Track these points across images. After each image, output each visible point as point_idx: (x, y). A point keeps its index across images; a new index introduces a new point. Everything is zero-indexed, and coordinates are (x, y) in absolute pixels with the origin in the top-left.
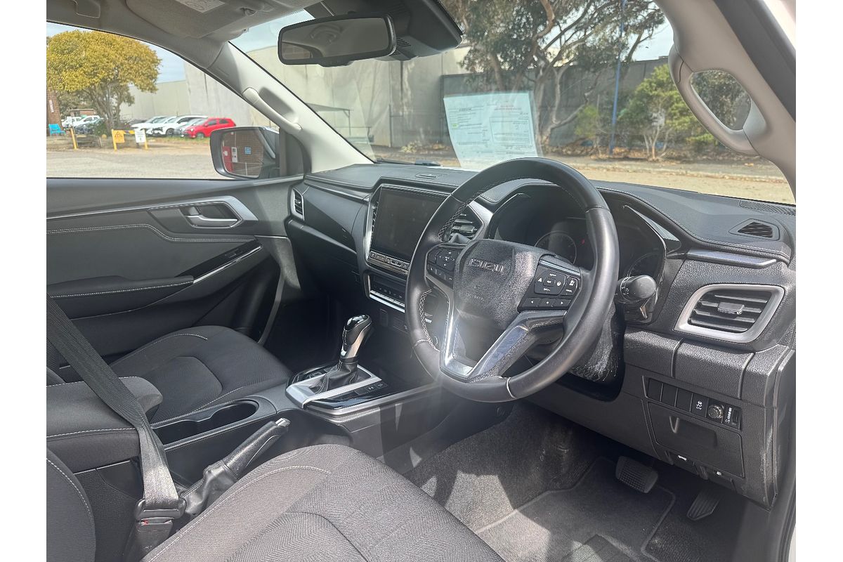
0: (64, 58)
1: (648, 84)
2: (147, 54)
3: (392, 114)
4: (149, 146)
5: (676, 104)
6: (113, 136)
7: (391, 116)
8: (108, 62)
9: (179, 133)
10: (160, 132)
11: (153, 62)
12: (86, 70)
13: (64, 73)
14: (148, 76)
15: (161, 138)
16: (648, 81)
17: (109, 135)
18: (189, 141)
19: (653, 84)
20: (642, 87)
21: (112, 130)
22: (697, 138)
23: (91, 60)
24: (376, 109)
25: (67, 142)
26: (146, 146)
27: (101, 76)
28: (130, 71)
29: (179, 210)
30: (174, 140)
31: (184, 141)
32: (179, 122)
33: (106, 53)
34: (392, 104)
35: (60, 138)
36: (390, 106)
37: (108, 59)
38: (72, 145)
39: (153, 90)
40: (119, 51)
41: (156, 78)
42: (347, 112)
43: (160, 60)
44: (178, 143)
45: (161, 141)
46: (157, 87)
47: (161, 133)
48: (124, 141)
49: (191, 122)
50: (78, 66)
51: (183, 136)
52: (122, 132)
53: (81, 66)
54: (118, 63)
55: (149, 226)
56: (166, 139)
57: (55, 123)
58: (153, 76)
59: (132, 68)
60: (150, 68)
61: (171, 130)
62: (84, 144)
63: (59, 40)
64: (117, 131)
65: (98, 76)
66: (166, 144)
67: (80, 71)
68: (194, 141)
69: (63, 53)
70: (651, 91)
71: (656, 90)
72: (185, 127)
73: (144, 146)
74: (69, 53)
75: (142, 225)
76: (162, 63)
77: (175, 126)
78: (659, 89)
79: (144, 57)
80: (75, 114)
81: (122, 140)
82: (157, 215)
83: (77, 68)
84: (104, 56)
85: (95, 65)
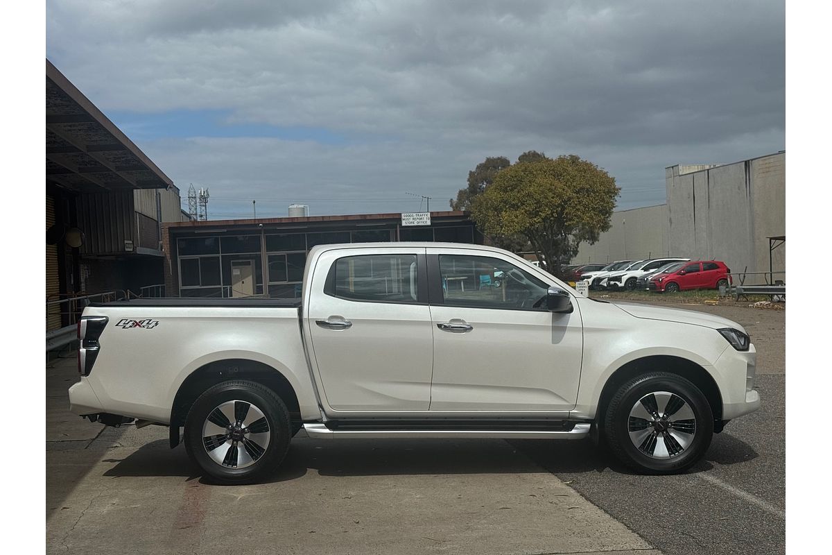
0: (505, 196)
2: (603, 184)
8: (553, 198)
9: (643, 283)
10: (617, 282)
11: (609, 192)
12: (528, 208)
13: (503, 213)
14: (600, 211)
15: (618, 293)
23: (535, 197)
27: (543, 215)
28: (578, 207)
30: (634, 296)
31: (648, 296)
32: (645, 269)
33: (553, 187)
37: (554, 193)
40: (569, 184)
41: (610, 213)
43: (618, 190)
46: (611, 223)
47: (620, 285)
49: (663, 269)
50: (519, 204)
51: (647, 289)
53: (523, 204)
54: (565, 198)
56: (624, 294)
58: (606, 211)
59: (581, 202)
60: (603, 200)
61: (633, 279)
65: (540, 216)
67: (521, 210)
68: (661, 297)
72: (654, 274)
74: (512, 190)
76: (621, 193)
77: (639, 274)
79: (598, 187)
83: (518, 207)
84: (550, 190)
85: (538, 202)
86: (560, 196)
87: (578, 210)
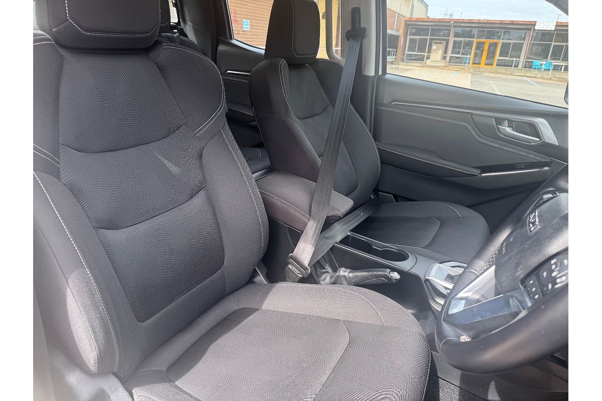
29: (494, 119)
55: (467, 125)
75: (464, 124)
82: (476, 119)
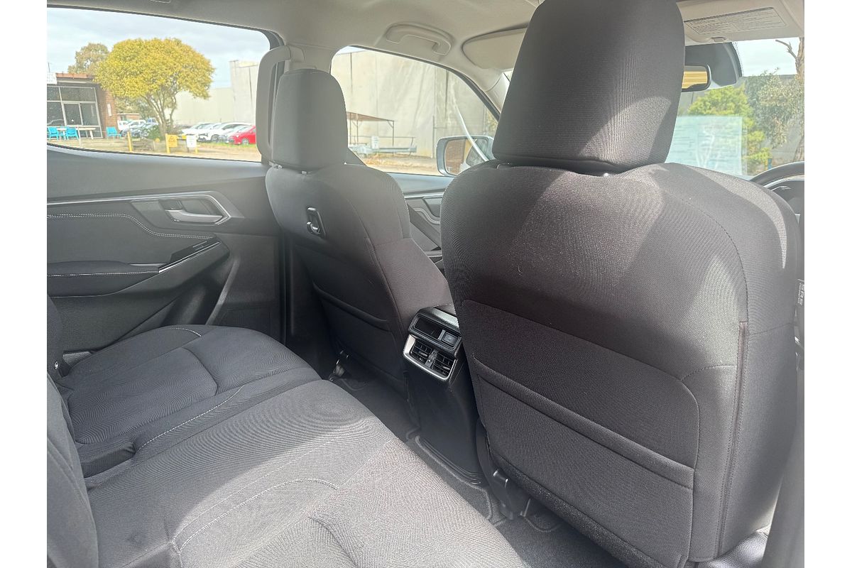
0: (126, 65)
1: (702, 103)
2: (203, 63)
3: (436, 126)
4: (199, 151)
5: (730, 124)
6: (167, 140)
7: (434, 128)
8: (166, 69)
9: (224, 138)
10: (205, 137)
12: (146, 77)
13: (125, 79)
14: (202, 84)
15: (206, 144)
16: (702, 100)
17: (163, 139)
18: (235, 147)
19: (707, 103)
20: (695, 106)
21: (166, 134)
22: (751, 157)
23: (151, 67)
24: (420, 120)
25: (123, 144)
26: (196, 151)
27: (159, 82)
30: (219, 145)
31: (229, 146)
32: (224, 129)
33: (165, 61)
34: (435, 116)
35: (117, 140)
36: (434, 117)
37: (167, 66)
38: (127, 148)
39: (206, 97)
40: (177, 60)
41: (209, 86)
42: (392, 123)
43: (214, 69)
44: (224, 149)
45: (206, 146)
46: (210, 94)
47: (207, 139)
48: (176, 146)
49: (236, 129)
50: (138, 72)
51: (228, 142)
52: (175, 137)
53: (141, 73)
54: (176, 71)
56: (212, 144)
57: (111, 126)
58: (206, 84)
59: (188, 75)
60: (204, 76)
61: (217, 136)
62: (138, 147)
63: (123, 47)
64: (170, 136)
65: (157, 83)
66: (212, 150)
67: (140, 78)
68: (239, 147)
69: (125, 60)
70: (705, 110)
71: (710, 109)
72: (230, 133)
73: (194, 151)
74: (130, 60)
77: (220, 132)
78: (713, 109)
79: (200, 65)
80: (122, 118)
81: (175, 145)
83: (137, 75)
84: (164, 64)
85: (155, 72)
86: (171, 69)
87: (186, 81)
